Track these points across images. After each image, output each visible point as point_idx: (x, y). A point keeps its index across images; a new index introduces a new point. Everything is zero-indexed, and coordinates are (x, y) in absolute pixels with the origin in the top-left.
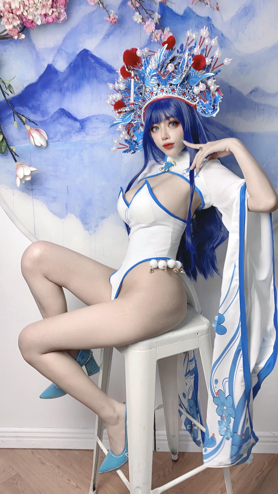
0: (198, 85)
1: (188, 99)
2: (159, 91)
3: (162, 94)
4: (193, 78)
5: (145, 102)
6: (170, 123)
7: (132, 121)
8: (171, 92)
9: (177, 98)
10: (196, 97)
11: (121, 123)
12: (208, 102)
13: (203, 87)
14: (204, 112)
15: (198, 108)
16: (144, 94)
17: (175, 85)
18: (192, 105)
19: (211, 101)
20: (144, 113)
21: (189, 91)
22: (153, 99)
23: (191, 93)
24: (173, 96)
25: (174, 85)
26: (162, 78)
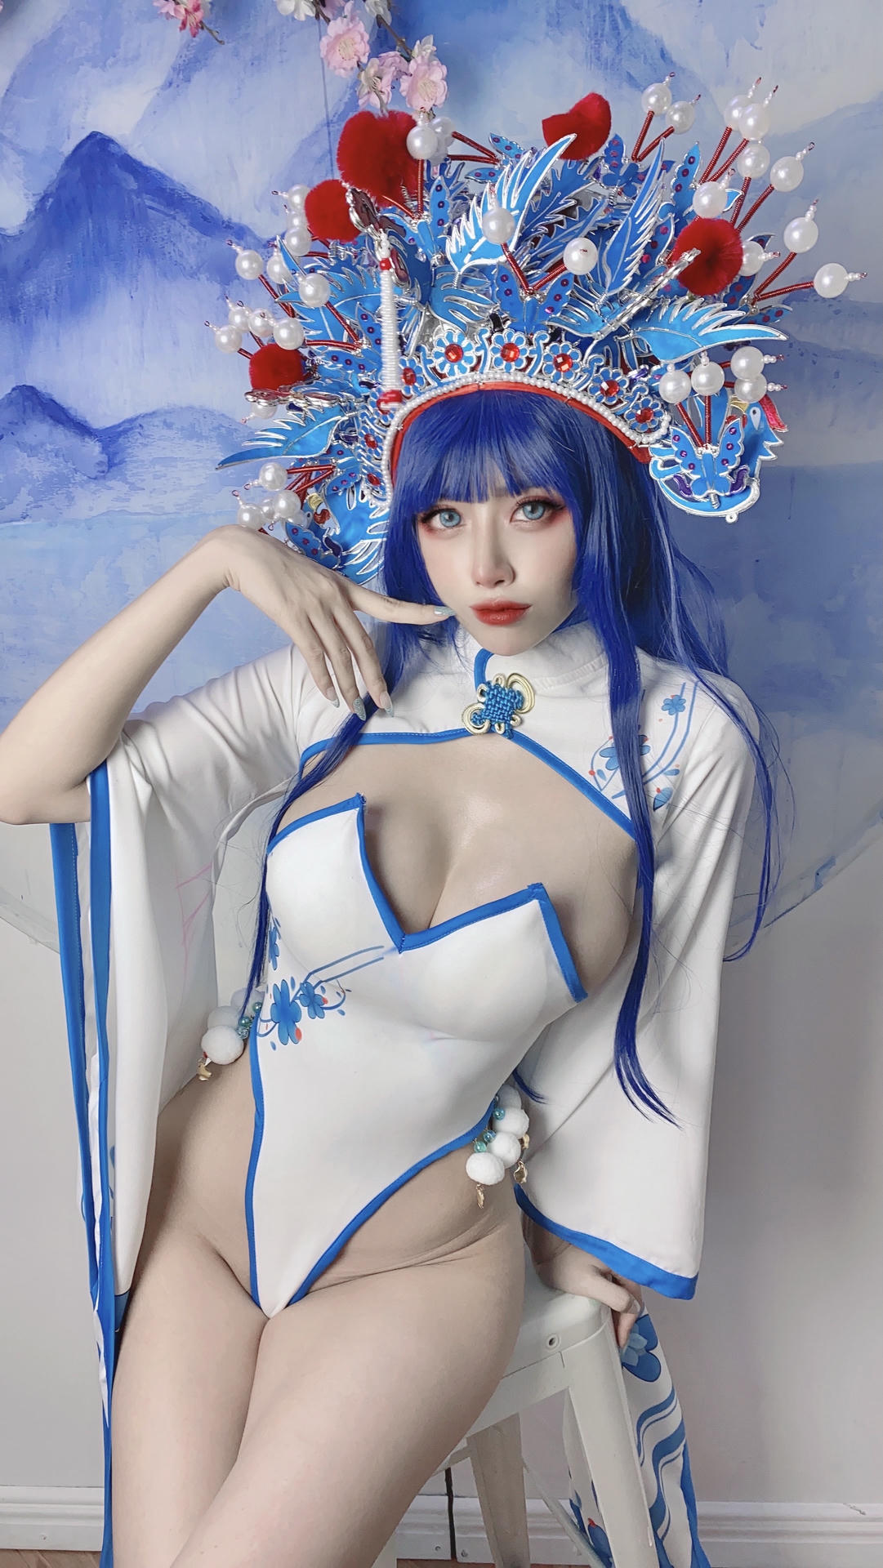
0: (686, 366)
1: (622, 416)
2: (494, 350)
3: (508, 368)
4: (672, 327)
5: (416, 389)
6: (522, 505)
7: (330, 451)
8: (549, 369)
11: (275, 452)
12: (711, 450)
13: (710, 382)
14: (682, 487)
15: (656, 462)
16: (418, 349)
17: (577, 338)
18: (633, 442)
19: (730, 447)
20: (398, 431)
21: (632, 382)
22: (457, 384)
23: (642, 390)
24: (559, 390)
25: (571, 338)
26: (522, 293)
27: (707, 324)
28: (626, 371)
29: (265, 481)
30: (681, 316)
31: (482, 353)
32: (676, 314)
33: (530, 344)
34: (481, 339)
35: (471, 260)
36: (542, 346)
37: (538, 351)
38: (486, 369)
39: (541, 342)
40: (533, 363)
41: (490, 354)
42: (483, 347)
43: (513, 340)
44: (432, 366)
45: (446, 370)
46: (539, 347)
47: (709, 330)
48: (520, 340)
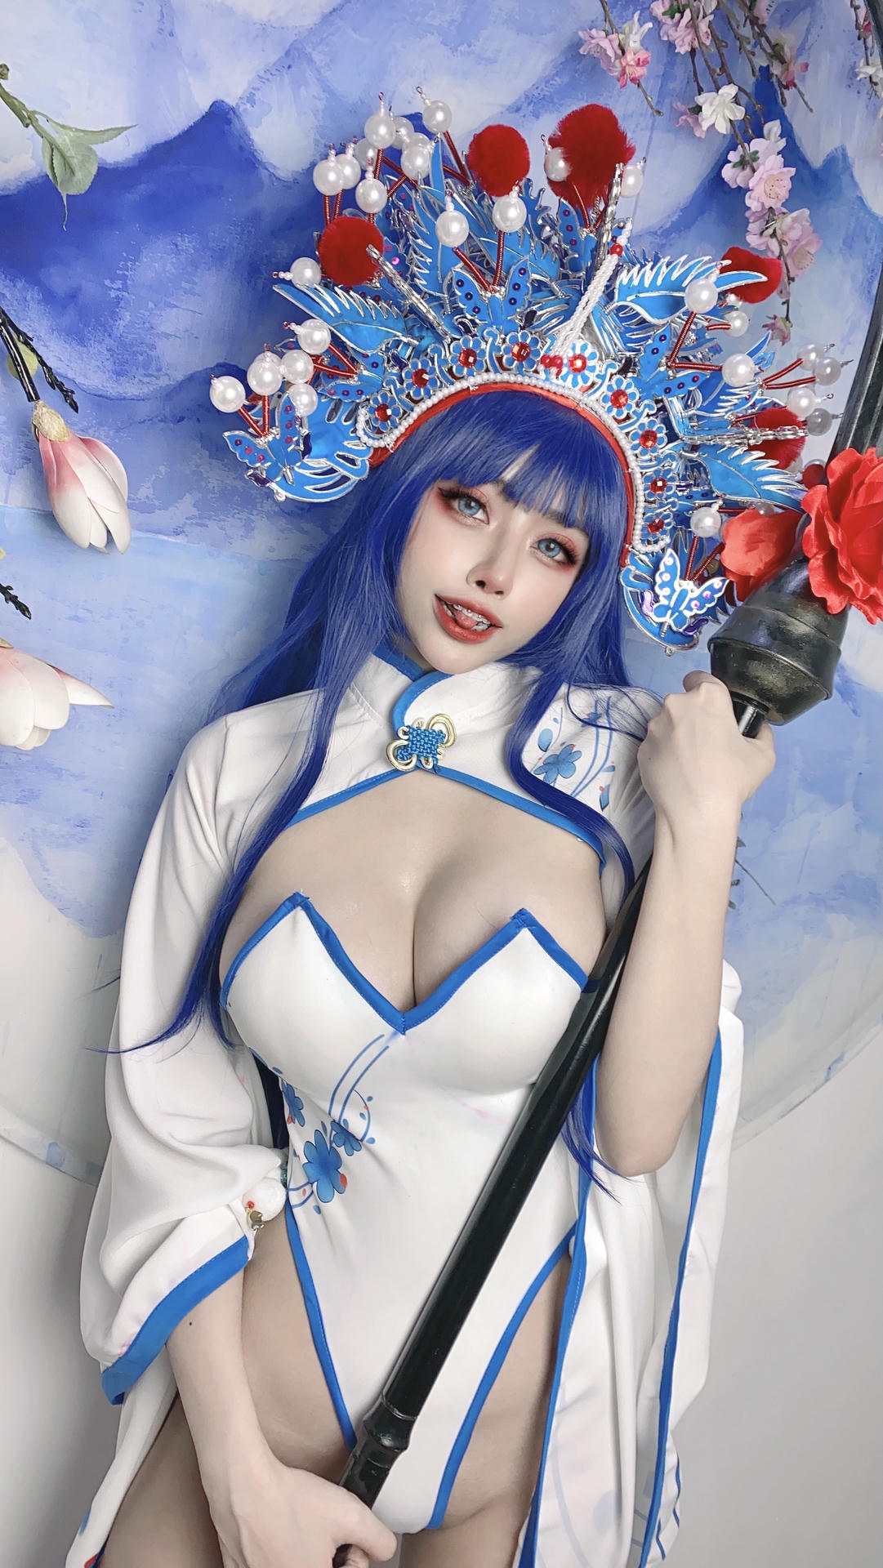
10: (664, 532)
31: (599, 381)
33: (638, 405)
34: (606, 370)
35: (631, 301)
36: (645, 414)
37: (639, 416)
38: (594, 397)
39: (647, 411)
40: (628, 422)
41: (604, 388)
42: (602, 377)
43: (628, 391)
48: (633, 394)
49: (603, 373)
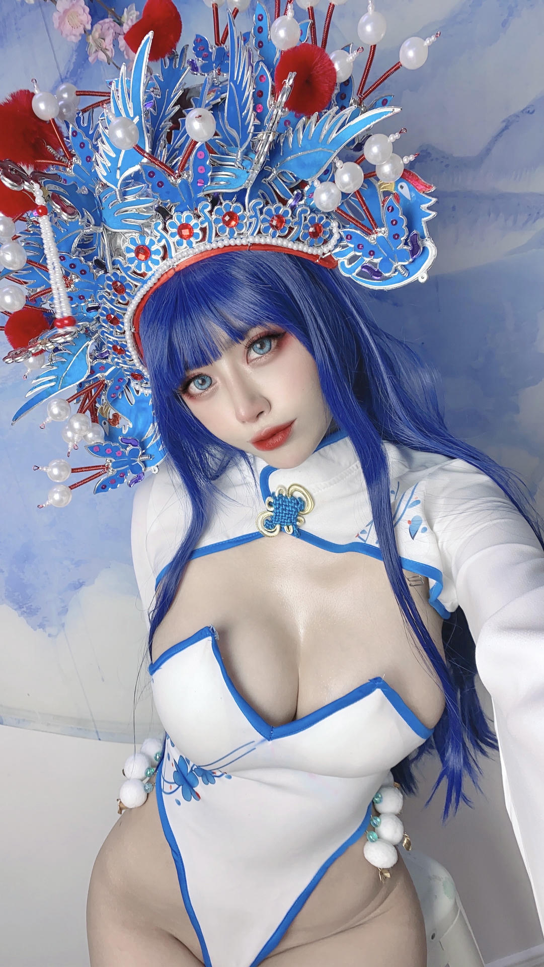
0: (328, 175)
1: (298, 239)
3: (190, 244)
4: (303, 149)
5: (129, 294)
6: (250, 347)
7: (93, 372)
8: (222, 230)
9: (254, 244)
10: (328, 224)
11: (52, 390)
12: (382, 232)
13: (353, 178)
14: (372, 272)
15: (343, 263)
16: (114, 263)
17: (233, 194)
18: (317, 256)
19: (394, 223)
20: (133, 333)
21: (293, 208)
22: (157, 276)
23: (304, 211)
24: (238, 242)
25: (228, 196)
26: (172, 180)
27: (330, 132)
28: (284, 202)
29: (54, 416)
30: (305, 137)
32: (301, 137)
33: (199, 217)
34: (158, 231)
35: (121, 175)
36: (208, 214)
40: (208, 231)
41: (172, 240)
42: (162, 237)
44: (131, 271)
45: (143, 270)
46: (205, 216)
47: (334, 135)
48: (188, 218)
49: (159, 235)
